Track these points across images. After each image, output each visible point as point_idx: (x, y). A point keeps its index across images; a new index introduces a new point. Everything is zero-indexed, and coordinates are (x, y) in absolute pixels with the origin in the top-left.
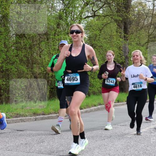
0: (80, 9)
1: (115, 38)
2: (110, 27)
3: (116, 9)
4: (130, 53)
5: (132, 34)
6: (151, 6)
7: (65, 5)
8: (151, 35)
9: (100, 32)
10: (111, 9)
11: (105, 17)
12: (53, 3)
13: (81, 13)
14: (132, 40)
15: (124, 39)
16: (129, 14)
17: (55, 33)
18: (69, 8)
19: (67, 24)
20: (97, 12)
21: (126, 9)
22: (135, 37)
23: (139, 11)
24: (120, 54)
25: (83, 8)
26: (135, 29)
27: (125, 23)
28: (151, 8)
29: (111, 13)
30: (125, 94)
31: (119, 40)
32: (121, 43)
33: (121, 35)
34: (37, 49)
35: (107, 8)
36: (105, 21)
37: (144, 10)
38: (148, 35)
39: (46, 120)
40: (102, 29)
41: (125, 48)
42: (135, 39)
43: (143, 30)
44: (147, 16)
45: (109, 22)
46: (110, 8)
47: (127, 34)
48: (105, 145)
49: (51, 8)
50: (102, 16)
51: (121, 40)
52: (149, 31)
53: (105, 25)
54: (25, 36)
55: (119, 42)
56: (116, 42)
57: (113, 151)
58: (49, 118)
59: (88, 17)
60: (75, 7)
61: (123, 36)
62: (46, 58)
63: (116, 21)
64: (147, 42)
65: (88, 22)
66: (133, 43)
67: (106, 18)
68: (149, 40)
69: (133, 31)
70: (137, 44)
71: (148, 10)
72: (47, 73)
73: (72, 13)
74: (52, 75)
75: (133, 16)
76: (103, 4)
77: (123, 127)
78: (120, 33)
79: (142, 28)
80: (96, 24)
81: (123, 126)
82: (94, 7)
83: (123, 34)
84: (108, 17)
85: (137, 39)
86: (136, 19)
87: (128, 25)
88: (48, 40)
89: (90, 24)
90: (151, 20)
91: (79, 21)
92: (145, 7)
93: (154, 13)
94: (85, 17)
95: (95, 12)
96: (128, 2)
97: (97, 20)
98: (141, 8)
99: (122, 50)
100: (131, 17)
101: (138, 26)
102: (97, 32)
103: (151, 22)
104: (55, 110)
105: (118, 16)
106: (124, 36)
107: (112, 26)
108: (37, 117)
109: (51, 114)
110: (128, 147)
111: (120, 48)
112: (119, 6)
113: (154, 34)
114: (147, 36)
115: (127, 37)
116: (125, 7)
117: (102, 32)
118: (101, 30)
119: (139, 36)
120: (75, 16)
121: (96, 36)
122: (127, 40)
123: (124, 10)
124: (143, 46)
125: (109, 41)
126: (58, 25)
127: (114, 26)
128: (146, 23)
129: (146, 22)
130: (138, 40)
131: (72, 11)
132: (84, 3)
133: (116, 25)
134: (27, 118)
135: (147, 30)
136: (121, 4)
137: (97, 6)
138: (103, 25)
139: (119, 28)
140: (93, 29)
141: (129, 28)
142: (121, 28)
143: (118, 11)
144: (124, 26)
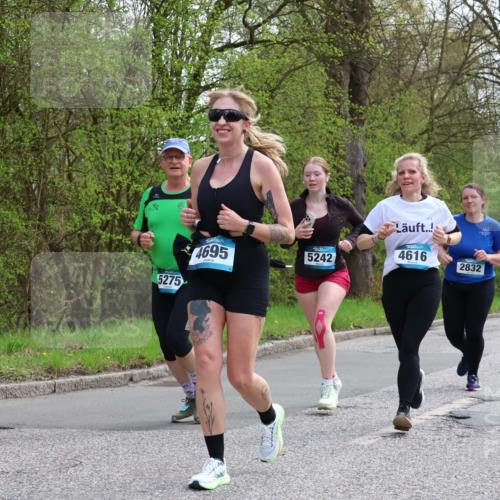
0: (203, 19)
1: (320, 115)
2: (305, 80)
3: (322, 20)
4: (369, 166)
5: (378, 102)
6: (441, 10)
7: (153, 6)
8: (438, 106)
9: (272, 97)
10: (307, 20)
11: (287, 45)
13: (208, 31)
14: (376, 123)
15: (349, 119)
16: (367, 37)
18: (165, 15)
19: (161, 71)
20: (260, 28)
21: (358, 19)
22: (387, 113)
23: (399, 28)
24: (339, 170)
25: (212, 17)
26: (386, 86)
27: (354, 68)
28: (440, 17)
29: (307, 34)
30: (354, 301)
31: (334, 123)
32: (340, 134)
33: (339, 107)
34: (59, 154)
35: (293, 17)
36: (288, 61)
37: (416, 24)
38: (428, 105)
39: (91, 392)
40: (278, 87)
41: (354, 148)
42: (386, 120)
43: (415, 91)
44: (425, 45)
45: (300, 62)
46: (304, 16)
47: (361, 103)
48: (283, 473)
50: (278, 43)
51: (340, 122)
52: (433, 93)
53: (286, 74)
54: (18, 110)
55: (333, 129)
56: (324, 131)
57: (312, 493)
58: (97, 385)
59: (230, 46)
60: (186, 13)
61: (348, 109)
62: (89, 184)
63: (323, 59)
64: (426, 131)
65: (230, 64)
66: (379, 133)
67: (289, 49)
68: (431, 123)
69: (381, 92)
70: (393, 136)
71: (429, 23)
72: (92, 233)
73: (175, 33)
74: (111, 241)
75: (379, 43)
77: (346, 411)
78: (338, 99)
79: (410, 83)
80: (256, 70)
81: (347, 408)
82: (251, 13)
83: (347, 103)
84: (296, 45)
85: (392, 120)
86: (388, 53)
87: (365, 73)
88: (95, 122)
89: (236, 70)
90: (441, 59)
91: (201, 58)
92: (420, 13)
93: (449, 36)
94: (220, 45)
95: (251, 29)
97: (260, 57)
98: (408, 17)
99: (343, 157)
100: (374, 45)
101: (397, 75)
102: (262, 98)
103: (440, 65)
104: (119, 358)
105: (329, 43)
106: (352, 111)
107: (308, 76)
108: (60, 380)
109: (106, 370)
110: (363, 479)
111: (337, 151)
112: (334, 10)
113: (448, 105)
114: (428, 112)
115: (361, 114)
116: (352, 14)
117: (278, 97)
118: (272, 91)
119: (399, 111)
120: (188, 43)
122: (362, 122)
123: (349, 22)
124: (413, 143)
125: (302, 127)
127: (318, 76)
128: (422, 67)
129: (422, 62)
130: (396, 124)
131: (176, 25)
133: (325, 74)
134: (23, 384)
135: (427, 92)
137: (261, 10)
138: (279, 71)
139: (333, 84)
141: (368, 84)
142: (340, 83)
143: (331, 26)
144: (351, 78)
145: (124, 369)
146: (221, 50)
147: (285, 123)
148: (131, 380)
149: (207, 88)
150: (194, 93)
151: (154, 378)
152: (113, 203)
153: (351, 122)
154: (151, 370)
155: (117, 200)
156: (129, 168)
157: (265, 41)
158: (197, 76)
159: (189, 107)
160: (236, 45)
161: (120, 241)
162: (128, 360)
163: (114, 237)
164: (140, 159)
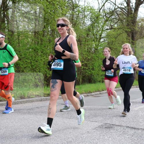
0: (102, 24)
3: (126, 24)
7: (92, 22)
12: (84, 21)
13: (103, 27)
16: (135, 27)
17: (85, 40)
18: (95, 24)
19: (94, 35)
21: (133, 23)
23: (142, 25)
26: (139, 37)
27: (133, 33)
29: (123, 27)
35: (120, 23)
36: (119, 32)
40: (117, 37)
45: (122, 32)
46: (122, 23)
47: (134, 41)
49: (83, 24)
50: (117, 28)
53: (119, 35)
59: (107, 29)
61: (131, 42)
63: (126, 32)
65: (107, 33)
67: (119, 30)
73: (97, 27)
74: (84, 68)
76: (118, 20)
78: (129, 40)
80: (112, 34)
82: (112, 23)
83: (131, 40)
84: (121, 29)
86: (140, 30)
87: (135, 34)
88: (81, 45)
89: (109, 34)
91: (101, 32)
95: (112, 26)
96: (134, 19)
97: (113, 31)
100: (137, 29)
101: (141, 35)
102: (114, 39)
105: (127, 28)
106: (132, 42)
107: (123, 35)
112: (129, 22)
116: (132, 23)
117: (117, 39)
120: (99, 29)
121: (113, 42)
122: (134, 44)
123: (132, 24)
126: (88, 35)
127: (125, 35)
131: (97, 26)
132: (104, 20)
136: (130, 21)
138: (117, 34)
139: (128, 36)
140: (111, 37)
141: (135, 36)
142: (130, 36)
143: (128, 25)
144: (132, 35)
145: (87, 94)
146: (106, 30)
147: (118, 45)
148: (88, 96)
149: (103, 38)
150: (100, 39)
151: (92, 95)
152: (84, 61)
153: (132, 44)
154: (92, 94)
155: (85, 60)
156: (87, 54)
157: (114, 28)
158: (101, 36)
159: (99, 42)
160: (108, 29)
161: (85, 68)
162: (87, 92)
163: (84, 67)
164: (89, 52)
